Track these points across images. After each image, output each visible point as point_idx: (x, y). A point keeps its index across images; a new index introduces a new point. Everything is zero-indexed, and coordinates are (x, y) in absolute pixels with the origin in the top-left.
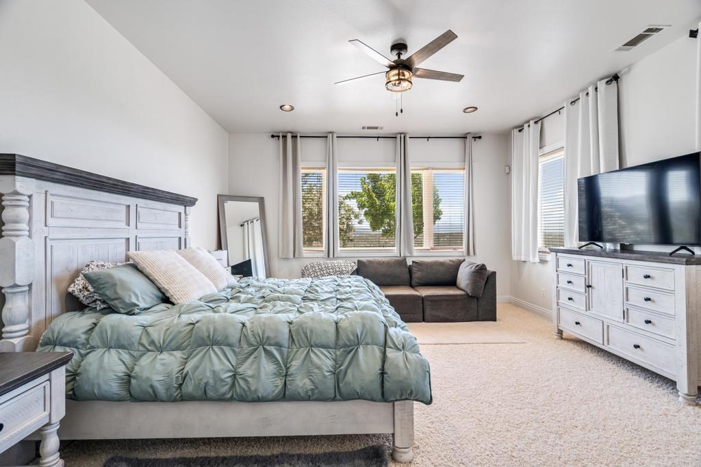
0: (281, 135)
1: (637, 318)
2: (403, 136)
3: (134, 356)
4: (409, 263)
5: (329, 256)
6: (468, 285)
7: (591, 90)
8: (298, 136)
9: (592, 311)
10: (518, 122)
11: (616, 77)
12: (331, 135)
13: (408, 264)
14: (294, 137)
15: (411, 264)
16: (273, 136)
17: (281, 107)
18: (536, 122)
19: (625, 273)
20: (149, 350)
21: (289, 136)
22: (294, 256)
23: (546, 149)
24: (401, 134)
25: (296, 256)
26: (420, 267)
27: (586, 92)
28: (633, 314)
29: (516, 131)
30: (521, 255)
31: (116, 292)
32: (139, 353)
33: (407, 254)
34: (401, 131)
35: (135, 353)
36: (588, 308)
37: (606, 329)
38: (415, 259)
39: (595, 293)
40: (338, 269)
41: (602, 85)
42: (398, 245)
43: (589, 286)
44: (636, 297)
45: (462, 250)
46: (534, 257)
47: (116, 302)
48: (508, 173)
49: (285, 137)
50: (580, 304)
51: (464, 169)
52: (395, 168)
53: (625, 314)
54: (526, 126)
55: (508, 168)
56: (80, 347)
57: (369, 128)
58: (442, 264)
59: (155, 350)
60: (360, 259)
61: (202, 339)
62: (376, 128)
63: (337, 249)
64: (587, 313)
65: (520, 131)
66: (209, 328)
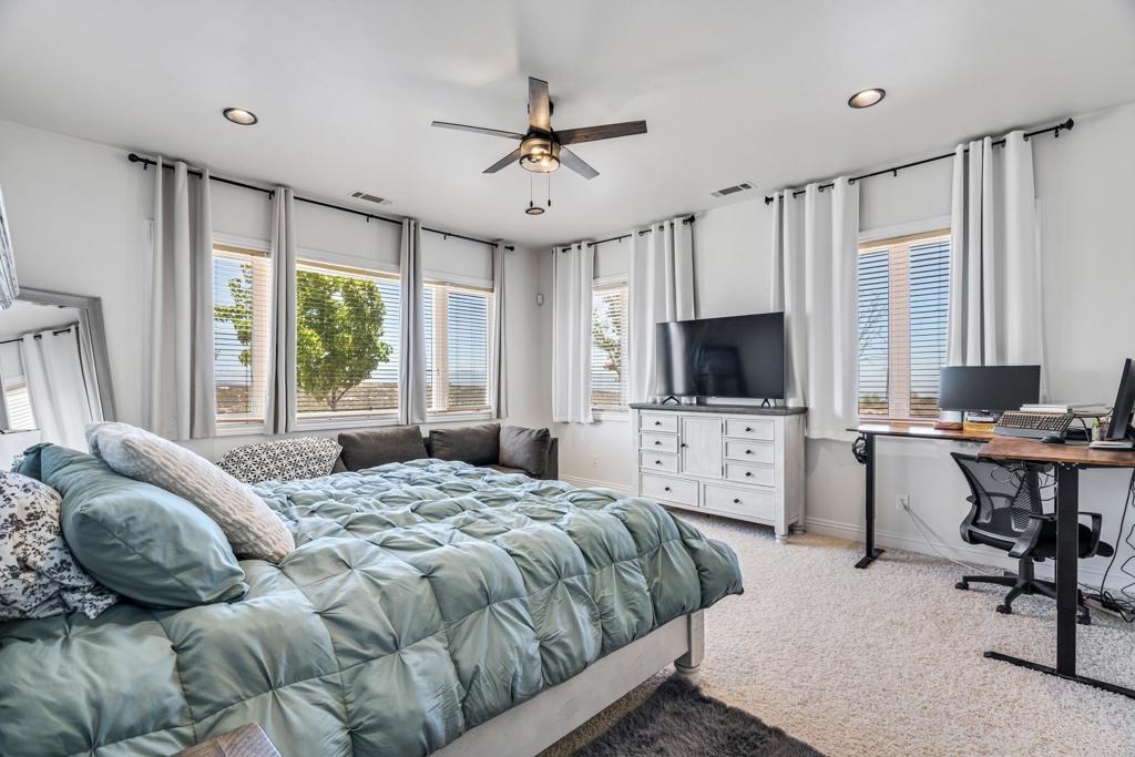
0: (160, 161)
1: (737, 472)
2: (412, 223)
3: (336, 685)
4: (425, 434)
5: (276, 430)
6: (528, 459)
7: (666, 225)
8: (208, 174)
9: (686, 472)
10: (566, 238)
11: (691, 219)
12: (283, 190)
13: (424, 436)
14: (196, 174)
15: (428, 436)
16: (133, 158)
17: (226, 112)
18: (589, 245)
19: (724, 428)
20: (367, 659)
21: (182, 169)
22: (191, 437)
23: (601, 281)
24: (410, 219)
25: (197, 433)
26: (447, 440)
27: (659, 224)
28: (733, 469)
29: (559, 249)
30: (567, 414)
31: (180, 550)
32: (346, 674)
33: (417, 421)
34: (411, 215)
35: (335, 678)
36: (681, 469)
37: (702, 489)
38: (434, 428)
39: (687, 452)
40: (311, 455)
41: (678, 223)
42: (404, 407)
43: (683, 445)
44: (737, 451)
45: (489, 411)
46: (586, 416)
47: (183, 576)
48: (540, 305)
49: (169, 168)
50: (670, 465)
51: (492, 291)
52: (399, 275)
53: (724, 471)
54: (574, 246)
55: (540, 297)
56: (175, 720)
57: (367, 197)
58: (475, 433)
59: (380, 652)
60: (344, 432)
61: (471, 597)
62: (378, 200)
63: (293, 416)
64: (680, 475)
65: (564, 251)
66: (474, 573)
